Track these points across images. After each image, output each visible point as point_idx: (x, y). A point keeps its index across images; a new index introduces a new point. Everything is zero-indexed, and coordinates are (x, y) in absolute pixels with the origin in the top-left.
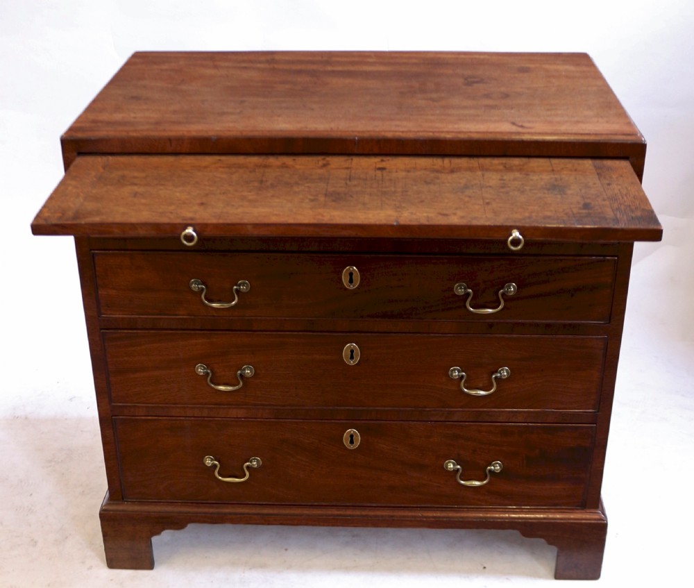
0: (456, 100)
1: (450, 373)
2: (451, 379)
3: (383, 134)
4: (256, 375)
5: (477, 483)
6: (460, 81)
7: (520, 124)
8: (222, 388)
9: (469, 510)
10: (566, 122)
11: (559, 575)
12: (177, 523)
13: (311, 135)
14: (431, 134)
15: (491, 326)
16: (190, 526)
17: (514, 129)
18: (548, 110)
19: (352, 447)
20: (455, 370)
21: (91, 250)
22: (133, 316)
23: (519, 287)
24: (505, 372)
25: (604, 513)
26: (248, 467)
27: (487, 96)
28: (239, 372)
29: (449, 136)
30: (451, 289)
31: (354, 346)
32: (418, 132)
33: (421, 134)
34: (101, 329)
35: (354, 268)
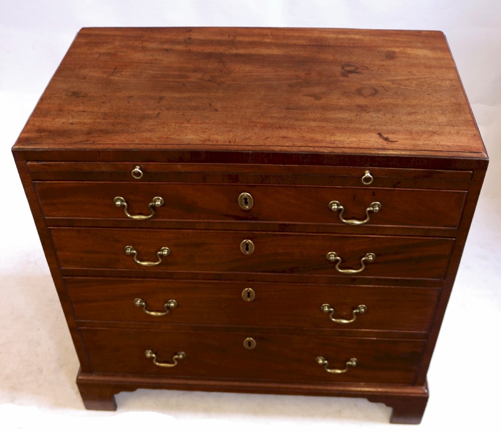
1: (322, 308)
2: (322, 311)
3: (272, 148)
4: (177, 306)
5: (339, 371)
6: (338, 69)
7: (385, 136)
8: (153, 313)
9: (332, 385)
11: (392, 421)
13: (213, 148)
14: (311, 149)
15: (354, 279)
18: (409, 114)
19: (250, 348)
20: (325, 306)
21: (47, 226)
22: (84, 268)
23: (377, 255)
24: (362, 308)
25: (427, 388)
26: (176, 359)
27: (359, 92)
28: (166, 305)
29: (326, 151)
30: (325, 255)
31: (250, 290)
32: (301, 146)
33: (303, 149)
34: (62, 276)
35: (250, 241)
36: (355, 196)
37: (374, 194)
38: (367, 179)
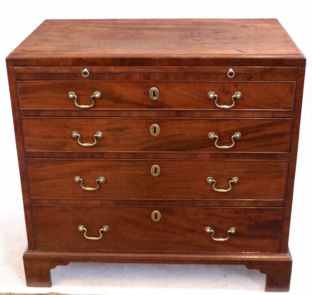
0: (209, 40)
1: (207, 180)
2: (207, 183)
3: (171, 55)
4: (106, 182)
5: (222, 240)
6: (211, 32)
7: (241, 51)
8: (88, 189)
9: (218, 254)
10: (265, 49)
11: (267, 290)
12: (64, 262)
13: (134, 57)
14: (195, 55)
15: (228, 155)
16: (71, 263)
17: (238, 53)
18: (256, 44)
19: (156, 220)
20: (209, 179)
21: (21, 116)
22: (42, 151)
23: (242, 134)
24: (235, 180)
25: (290, 255)
26: (102, 232)
27: (225, 38)
28: (97, 180)
29: (204, 56)
30: (207, 136)
31: (157, 166)
32: (189, 54)
33: (190, 55)
34: (25, 158)
35: (156, 125)
36: (224, 88)
37: (236, 86)
38: (231, 74)
